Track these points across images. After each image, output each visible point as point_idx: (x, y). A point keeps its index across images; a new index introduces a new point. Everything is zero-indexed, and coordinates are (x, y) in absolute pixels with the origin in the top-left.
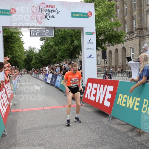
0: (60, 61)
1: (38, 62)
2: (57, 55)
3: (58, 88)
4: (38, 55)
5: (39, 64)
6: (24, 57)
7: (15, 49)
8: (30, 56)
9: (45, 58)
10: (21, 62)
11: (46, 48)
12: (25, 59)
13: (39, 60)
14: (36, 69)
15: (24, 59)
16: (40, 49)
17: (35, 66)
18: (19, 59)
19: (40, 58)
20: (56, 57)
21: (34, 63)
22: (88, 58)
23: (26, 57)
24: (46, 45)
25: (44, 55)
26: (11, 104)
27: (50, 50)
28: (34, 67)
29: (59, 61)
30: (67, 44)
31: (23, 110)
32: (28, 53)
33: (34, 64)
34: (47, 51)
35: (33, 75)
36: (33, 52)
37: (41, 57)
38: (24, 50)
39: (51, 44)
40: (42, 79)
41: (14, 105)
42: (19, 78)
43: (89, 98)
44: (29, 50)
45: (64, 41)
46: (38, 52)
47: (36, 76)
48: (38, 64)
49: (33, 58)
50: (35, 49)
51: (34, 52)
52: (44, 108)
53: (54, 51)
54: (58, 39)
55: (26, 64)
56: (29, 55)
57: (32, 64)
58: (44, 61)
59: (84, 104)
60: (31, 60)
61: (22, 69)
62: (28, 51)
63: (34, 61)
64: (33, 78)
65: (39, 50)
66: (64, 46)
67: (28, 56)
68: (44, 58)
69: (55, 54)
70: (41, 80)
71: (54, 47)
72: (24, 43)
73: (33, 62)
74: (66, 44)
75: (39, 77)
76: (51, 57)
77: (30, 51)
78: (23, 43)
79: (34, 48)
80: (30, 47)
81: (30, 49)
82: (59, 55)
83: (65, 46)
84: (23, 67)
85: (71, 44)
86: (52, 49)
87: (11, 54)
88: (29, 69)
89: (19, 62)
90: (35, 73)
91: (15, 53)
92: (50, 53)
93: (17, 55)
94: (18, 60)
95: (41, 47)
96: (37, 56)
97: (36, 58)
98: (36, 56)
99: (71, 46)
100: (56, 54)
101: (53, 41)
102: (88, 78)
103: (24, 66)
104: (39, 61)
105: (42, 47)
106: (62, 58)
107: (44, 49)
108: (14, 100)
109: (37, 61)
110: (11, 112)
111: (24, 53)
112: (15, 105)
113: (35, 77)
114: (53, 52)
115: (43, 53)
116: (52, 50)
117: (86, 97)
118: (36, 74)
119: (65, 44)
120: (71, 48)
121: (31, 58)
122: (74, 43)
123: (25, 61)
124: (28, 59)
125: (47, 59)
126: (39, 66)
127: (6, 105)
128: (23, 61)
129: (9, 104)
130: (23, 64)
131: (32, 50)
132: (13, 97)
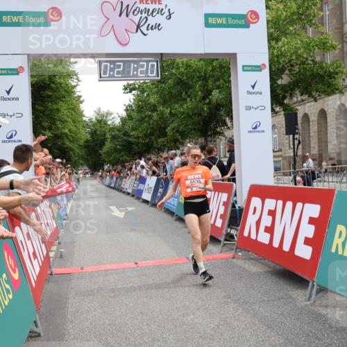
0: (176, 144)
1: (118, 147)
2: (169, 128)
3: (172, 213)
4: (119, 131)
5: (122, 153)
6: (85, 135)
7: (60, 115)
8: (98, 132)
9: (138, 138)
10: (75, 149)
11: (139, 111)
12: (87, 141)
13: (121, 143)
14: (113, 165)
15: (82, 141)
16: (124, 114)
17: (111, 158)
18: (71, 142)
19: (124, 138)
20: (165, 135)
21: (108, 152)
22: (250, 132)
23: (89, 137)
24: (140, 103)
25: (133, 129)
26: (52, 254)
27: (150, 117)
28: (110, 162)
29: (172, 144)
30: (193, 100)
31: (82, 268)
32: (94, 125)
33: (108, 154)
34: (142, 120)
35: (107, 180)
36: (106, 124)
37: (126, 134)
38: (84, 119)
39: (152, 101)
40: (130, 191)
41: (59, 255)
43: (253, 237)
44: (96, 119)
45: (186, 93)
46: (117, 122)
47: (115, 185)
48: (120, 153)
49: (105, 139)
50: (111, 114)
51: (109, 123)
52: (136, 263)
53: (160, 118)
54: (169, 88)
55: (89, 154)
56: (95, 131)
57: (105, 153)
58: (133, 146)
59: (240, 254)
60: (102, 144)
61: (78, 166)
62: (94, 120)
63: (108, 145)
64: (108, 189)
65: (122, 119)
66: (185, 106)
67: (94, 133)
68: (135, 138)
69: (162, 126)
70: (129, 194)
71: (158, 109)
72: (83, 101)
73: (105, 149)
74: (191, 100)
75: (122, 186)
76: (151, 134)
77: (99, 121)
78: (81, 99)
79: (109, 114)
80: (99, 111)
81: (98, 114)
82: (173, 129)
83: (189, 104)
84: (81, 161)
85: (204, 98)
86: (155, 114)
87: (50, 129)
88: (95, 167)
89: (73, 150)
91: (60, 126)
92: (149, 124)
93: (67, 131)
94: (67, 143)
95: (127, 110)
96: (117, 133)
97: (114, 137)
98: (113, 133)
99: (205, 104)
100: (166, 128)
101: (157, 92)
102: (251, 184)
103: (83, 158)
104: (123, 146)
106: (180, 137)
107: (134, 115)
108: (59, 243)
109: (116, 145)
110: (51, 274)
111: (83, 127)
112: (61, 257)
113: (113, 185)
114: (157, 122)
115: (130, 124)
116: (155, 116)
117: (246, 234)
118: (115, 179)
119: (188, 99)
120: (202, 109)
121: (102, 138)
122: (210, 97)
123: (86, 147)
124: (93, 141)
125: (143, 139)
126: (121, 158)
127: (41, 257)
128: (80, 146)
129: (47, 254)
130: (80, 154)
131: (105, 119)
132: (58, 238)
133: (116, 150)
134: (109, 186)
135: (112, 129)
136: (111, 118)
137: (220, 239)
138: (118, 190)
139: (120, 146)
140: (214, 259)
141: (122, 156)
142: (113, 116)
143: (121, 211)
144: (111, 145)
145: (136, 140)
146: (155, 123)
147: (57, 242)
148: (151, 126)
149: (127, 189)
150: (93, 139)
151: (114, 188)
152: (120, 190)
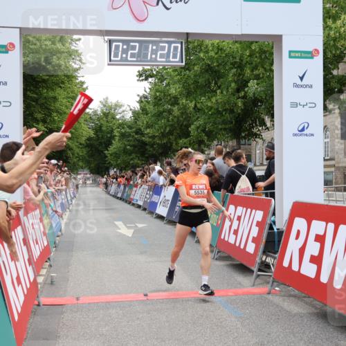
1: (128, 147)
2: (193, 127)
4: (130, 127)
5: (134, 155)
6: (87, 131)
7: (57, 105)
8: (104, 128)
9: (153, 137)
10: (75, 148)
11: (156, 104)
12: (89, 139)
13: (131, 143)
14: (121, 170)
15: (84, 139)
16: (137, 106)
17: (119, 161)
19: (136, 136)
20: (187, 135)
21: (116, 153)
22: (295, 135)
23: (92, 134)
24: (158, 94)
25: (148, 126)
26: (40, 280)
27: (170, 112)
28: (117, 166)
30: (225, 92)
31: (78, 299)
32: (99, 119)
33: (116, 155)
34: (159, 115)
35: (113, 189)
36: (114, 118)
37: (139, 132)
39: (173, 91)
40: (141, 203)
41: (49, 281)
42: (69, 198)
43: (295, 267)
44: (102, 111)
45: (216, 83)
46: (129, 116)
47: (123, 194)
48: (130, 155)
49: (113, 137)
50: (121, 106)
51: (118, 117)
52: (146, 295)
53: (182, 113)
54: (195, 76)
55: (92, 156)
56: (101, 127)
57: (111, 155)
58: (148, 147)
59: (277, 289)
60: (108, 143)
61: (77, 169)
62: (99, 112)
63: (116, 145)
65: (134, 113)
66: (214, 100)
67: (98, 130)
68: (150, 137)
69: (184, 123)
70: (139, 207)
71: (181, 102)
72: (87, 88)
73: (112, 149)
74: (222, 93)
75: (132, 197)
76: (171, 133)
77: (106, 115)
78: (85, 86)
79: (118, 106)
80: (106, 102)
81: (105, 106)
82: (198, 128)
83: (219, 97)
84: (81, 164)
85: (238, 90)
86: (175, 108)
87: (44, 121)
88: (99, 169)
89: (71, 149)
90: (119, 185)
91: (56, 118)
92: (168, 121)
95: (140, 102)
96: (128, 130)
97: (123, 135)
98: (123, 131)
99: (239, 98)
100: (189, 126)
101: (179, 81)
102: (294, 201)
103: (83, 159)
104: (134, 146)
105: (143, 100)
106: (205, 138)
107: (150, 108)
108: (50, 266)
109: (126, 146)
110: (39, 305)
111: (86, 120)
112: (52, 283)
113: (119, 195)
114: (178, 118)
115: (144, 120)
116: (176, 111)
117: (286, 264)
118: (122, 187)
119: (218, 91)
120: (236, 104)
121: (109, 135)
122: (246, 89)
123: (88, 146)
124: (98, 139)
125: (160, 139)
126: (131, 162)
127: (26, 284)
128: (81, 144)
129: (35, 280)
130: (81, 154)
131: (113, 111)
132: (49, 259)
133: (125, 151)
134: (115, 196)
135: (121, 125)
136: (120, 110)
137: (252, 268)
138: (126, 202)
139: (131, 146)
140: (244, 294)
141: (132, 159)
142: (123, 108)
143: (129, 228)
144: (119, 145)
145: (151, 140)
146: (175, 120)
147: (48, 264)
148: (171, 123)
149: (137, 201)
150: (98, 136)
151: (121, 199)
152: (129, 202)
